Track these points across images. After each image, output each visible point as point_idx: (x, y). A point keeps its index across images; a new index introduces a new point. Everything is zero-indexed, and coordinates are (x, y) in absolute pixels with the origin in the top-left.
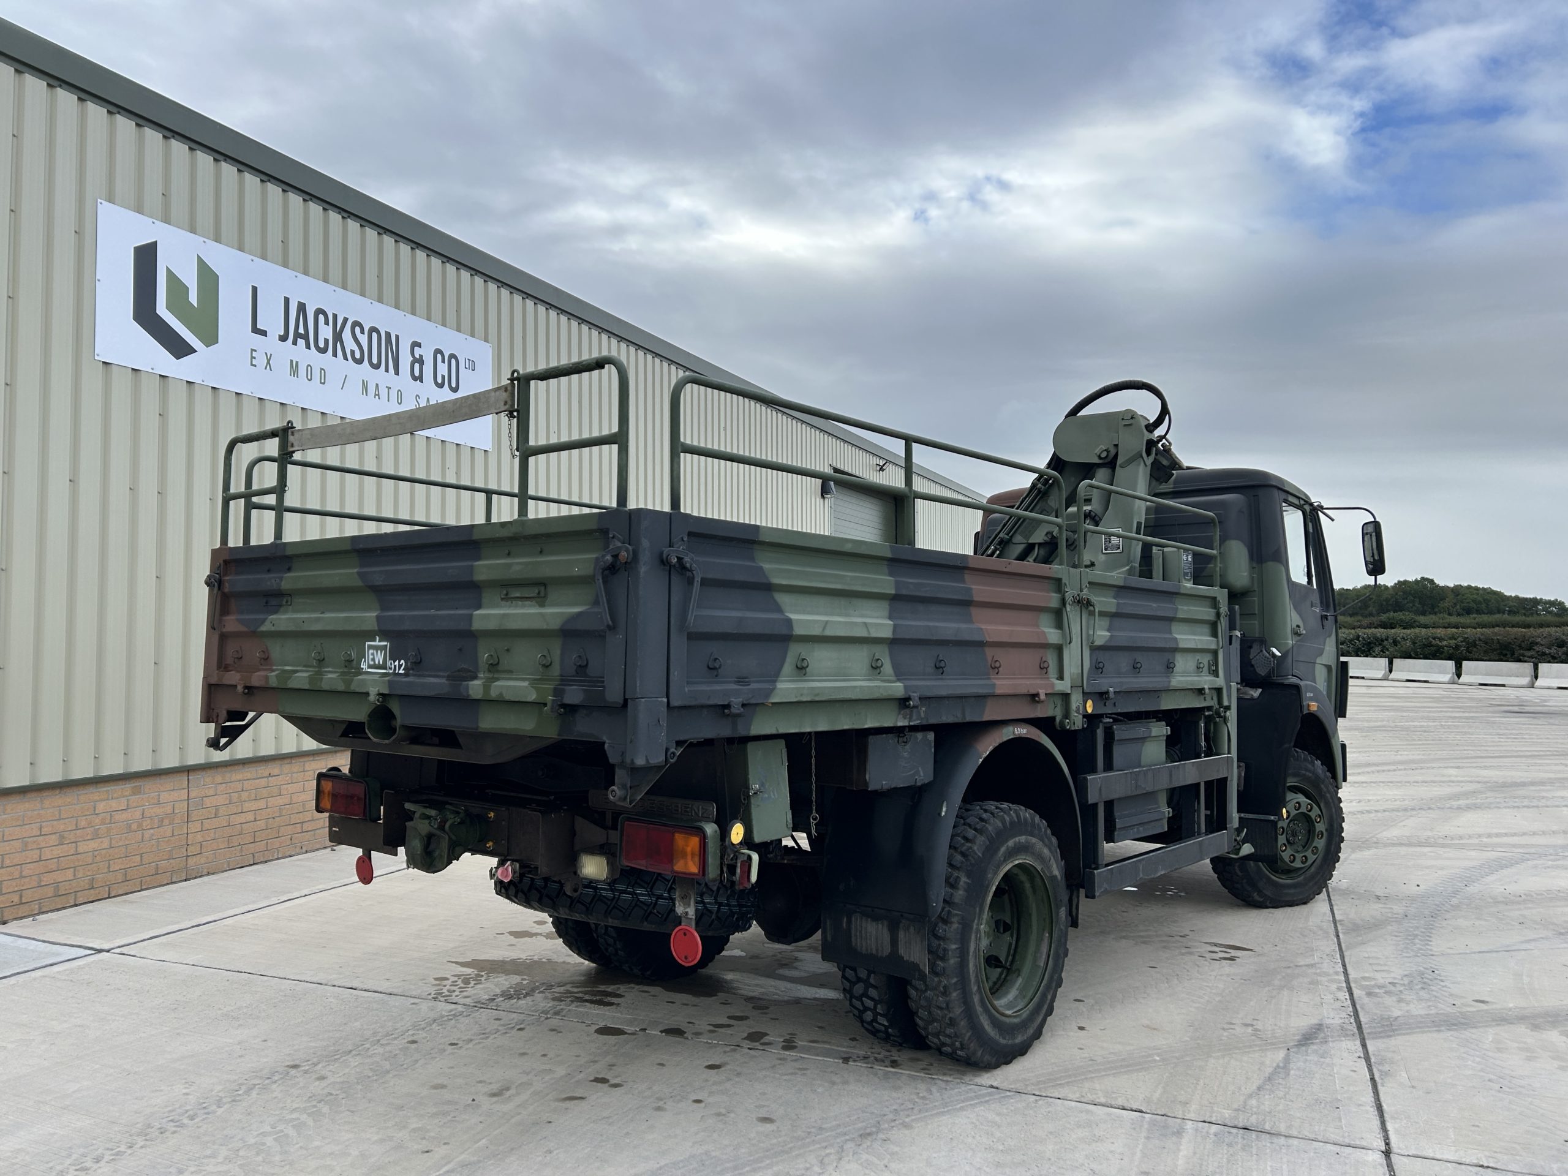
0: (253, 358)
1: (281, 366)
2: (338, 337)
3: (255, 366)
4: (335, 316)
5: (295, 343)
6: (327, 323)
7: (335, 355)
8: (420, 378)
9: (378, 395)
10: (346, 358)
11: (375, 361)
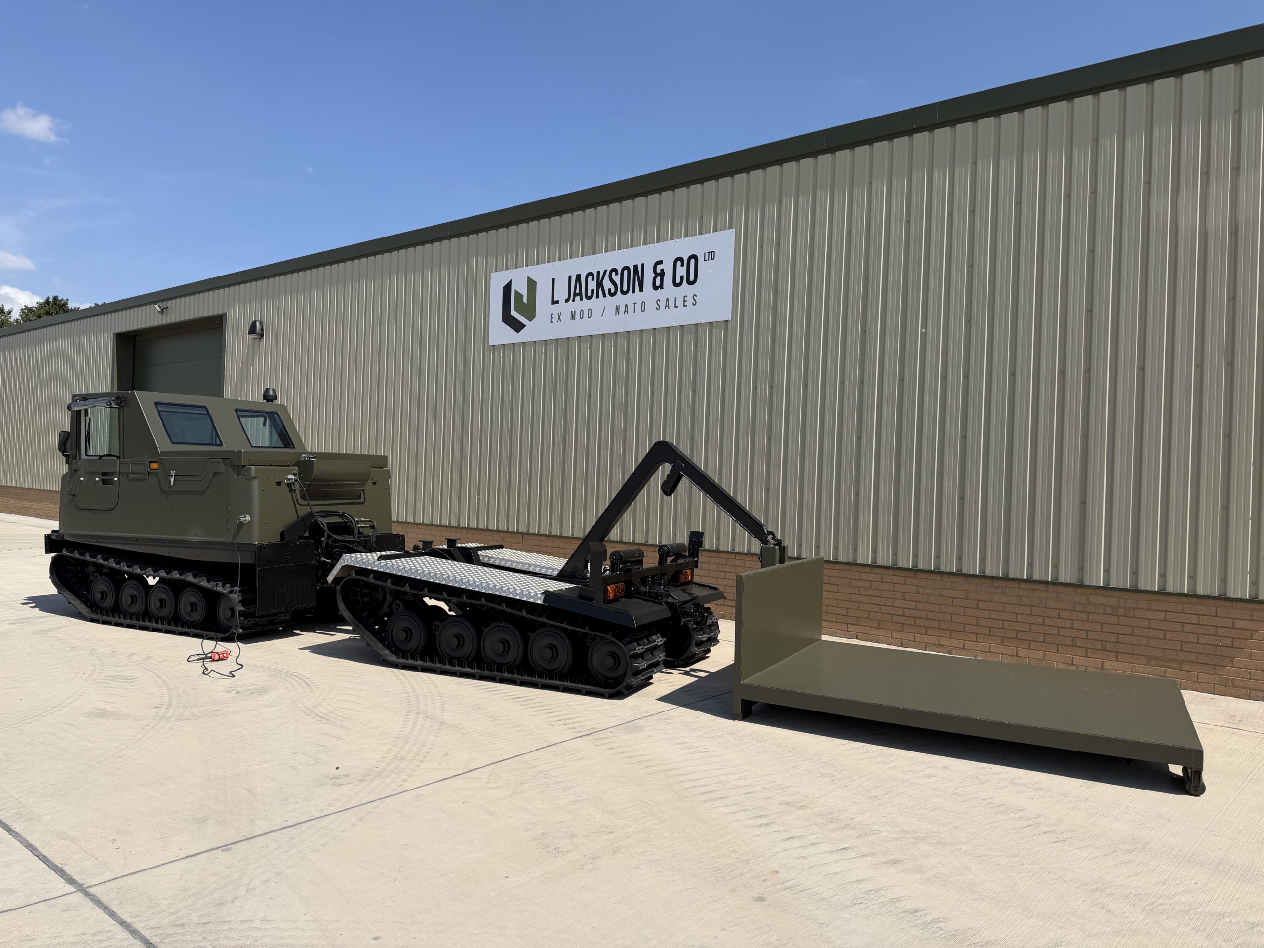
0: (552, 318)
1: (566, 316)
2: (600, 285)
3: (553, 322)
4: (598, 273)
5: (574, 300)
6: (593, 279)
7: (598, 297)
8: (661, 287)
9: (627, 311)
10: (605, 296)
11: (625, 289)
